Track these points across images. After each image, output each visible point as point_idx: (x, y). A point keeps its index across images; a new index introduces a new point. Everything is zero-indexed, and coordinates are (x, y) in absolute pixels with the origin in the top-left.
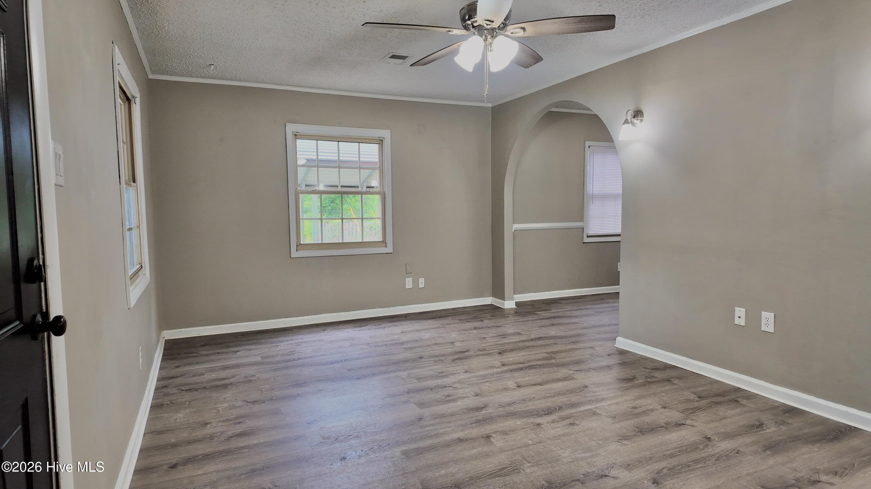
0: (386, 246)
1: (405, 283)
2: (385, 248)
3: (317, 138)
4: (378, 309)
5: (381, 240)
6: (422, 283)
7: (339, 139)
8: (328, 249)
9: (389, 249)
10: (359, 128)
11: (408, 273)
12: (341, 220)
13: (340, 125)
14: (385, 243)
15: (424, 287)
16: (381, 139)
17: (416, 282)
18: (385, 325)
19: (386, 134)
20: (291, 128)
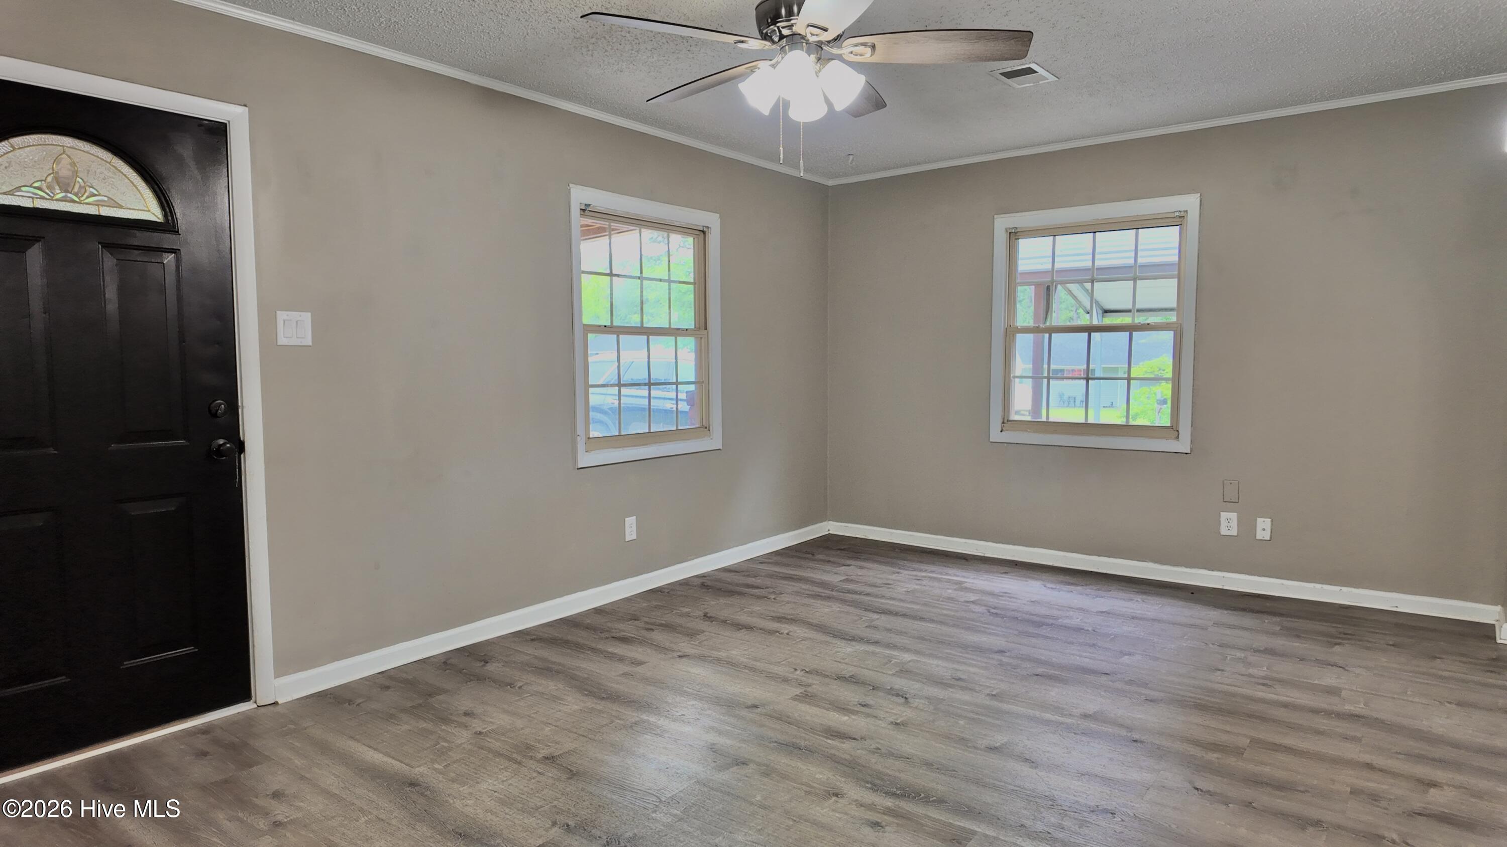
0: (1178, 437)
1: (1220, 521)
2: (1175, 442)
3: (1054, 231)
4: (1151, 565)
5: (1169, 425)
6: (1263, 528)
7: (1094, 228)
8: (1055, 432)
9: (1183, 445)
10: (1129, 200)
11: (1229, 503)
12: (1084, 382)
13: (1091, 201)
14: (1178, 431)
15: (1268, 539)
16: (1182, 214)
17: (1247, 525)
18: (1124, 594)
19: (1190, 203)
20: (1002, 223)
